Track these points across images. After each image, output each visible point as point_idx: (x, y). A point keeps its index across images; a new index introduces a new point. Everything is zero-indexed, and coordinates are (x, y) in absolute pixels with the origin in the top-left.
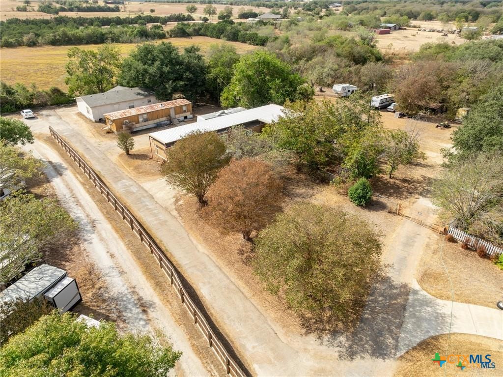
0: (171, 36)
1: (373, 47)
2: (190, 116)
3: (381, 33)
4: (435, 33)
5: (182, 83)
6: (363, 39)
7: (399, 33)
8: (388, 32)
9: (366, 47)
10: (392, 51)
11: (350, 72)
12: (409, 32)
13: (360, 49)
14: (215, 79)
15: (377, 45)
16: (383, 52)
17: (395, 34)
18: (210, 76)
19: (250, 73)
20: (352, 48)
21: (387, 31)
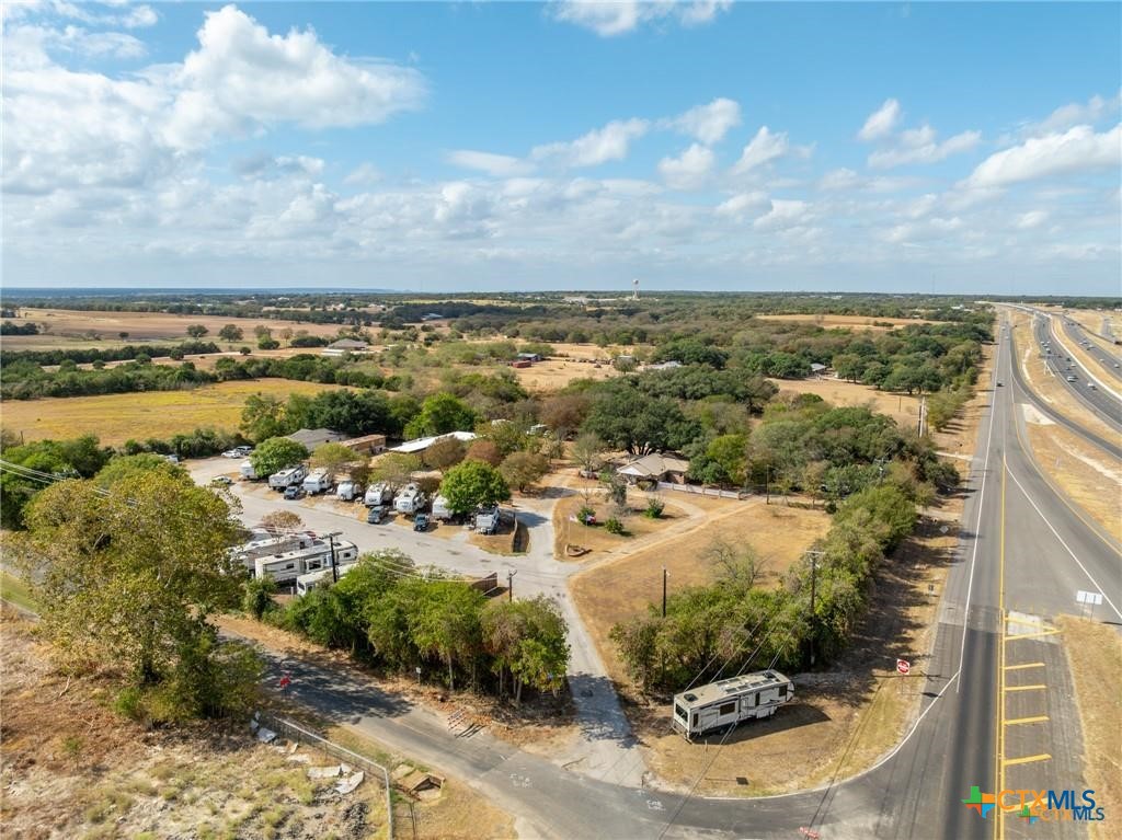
0: (225, 379)
1: (517, 384)
2: (384, 448)
3: (520, 366)
4: (587, 364)
5: (370, 422)
6: (505, 377)
7: (542, 366)
8: (529, 366)
9: (511, 386)
10: (537, 388)
11: (504, 409)
12: (554, 364)
13: (505, 388)
14: (396, 418)
15: (521, 383)
16: (528, 389)
17: (537, 367)
18: (392, 415)
19: (438, 408)
20: (497, 387)
21: (527, 364)
